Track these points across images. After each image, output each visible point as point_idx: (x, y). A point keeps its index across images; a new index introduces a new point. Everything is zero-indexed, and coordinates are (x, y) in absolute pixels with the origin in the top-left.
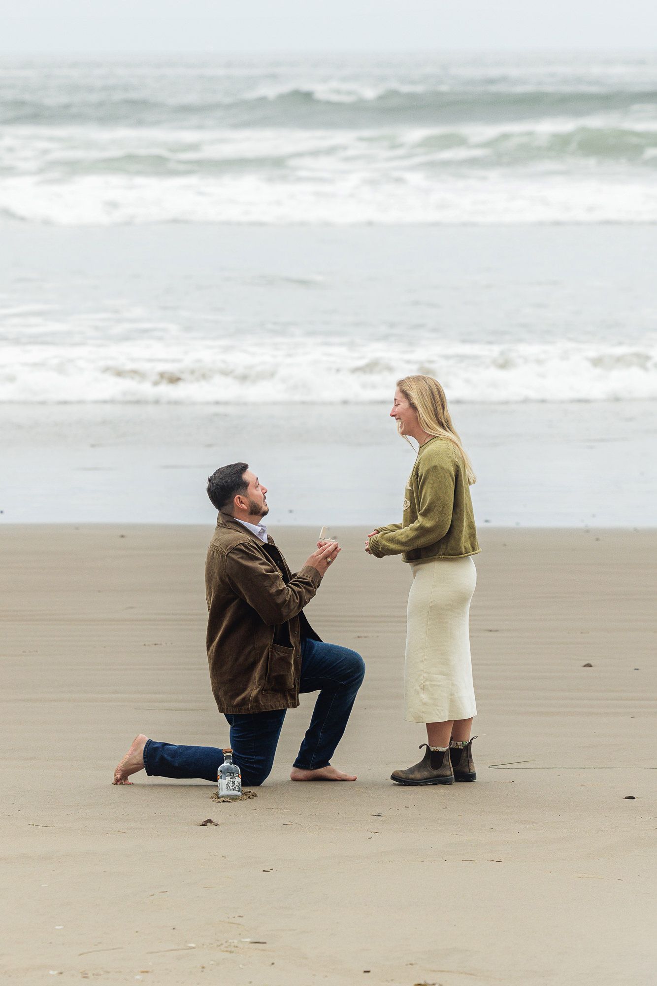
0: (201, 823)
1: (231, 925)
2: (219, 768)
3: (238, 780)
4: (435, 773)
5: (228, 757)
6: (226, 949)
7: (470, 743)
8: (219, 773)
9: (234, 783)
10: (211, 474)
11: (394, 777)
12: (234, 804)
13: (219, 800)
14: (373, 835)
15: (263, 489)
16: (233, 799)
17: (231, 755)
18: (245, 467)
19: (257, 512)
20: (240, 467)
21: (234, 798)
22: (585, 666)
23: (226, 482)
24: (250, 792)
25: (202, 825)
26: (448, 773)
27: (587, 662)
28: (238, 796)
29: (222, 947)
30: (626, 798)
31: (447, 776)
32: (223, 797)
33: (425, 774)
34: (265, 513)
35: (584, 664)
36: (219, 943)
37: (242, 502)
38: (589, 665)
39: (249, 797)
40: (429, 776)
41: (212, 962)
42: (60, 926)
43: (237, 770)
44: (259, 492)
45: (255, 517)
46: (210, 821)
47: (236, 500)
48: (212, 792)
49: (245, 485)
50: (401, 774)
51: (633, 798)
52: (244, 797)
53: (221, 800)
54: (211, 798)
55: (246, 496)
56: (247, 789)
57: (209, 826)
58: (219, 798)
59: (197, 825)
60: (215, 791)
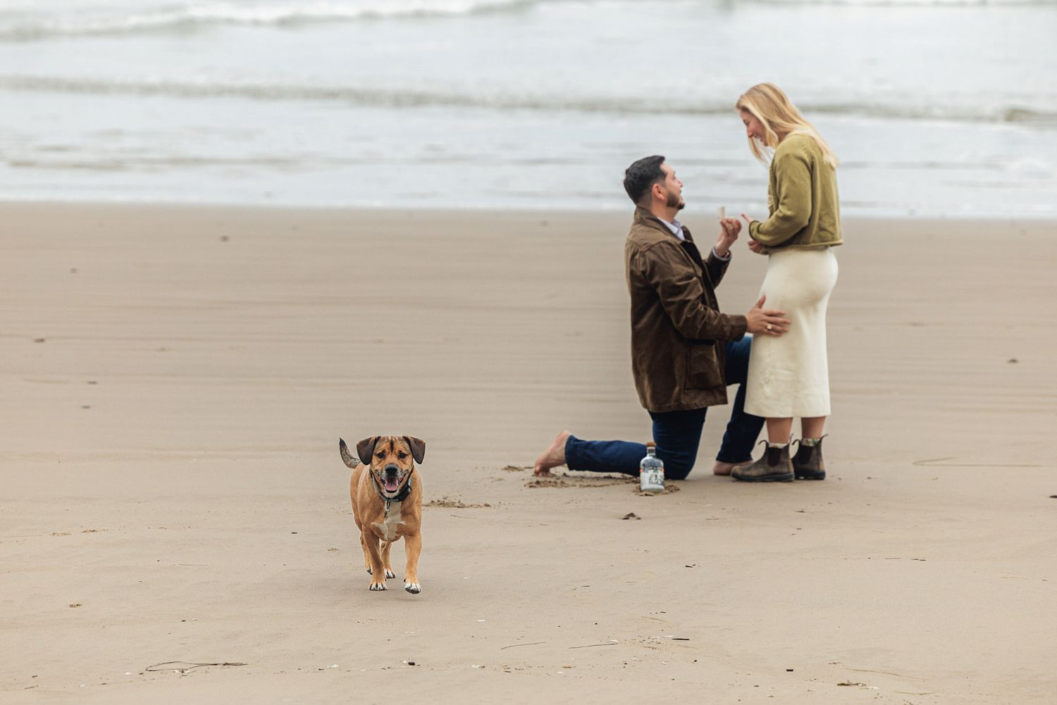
0: (624, 517)
1: (654, 620)
2: (643, 461)
3: (661, 473)
4: (772, 470)
5: (651, 451)
6: (648, 645)
7: (820, 441)
8: (642, 467)
9: (656, 476)
10: (628, 166)
12: (656, 498)
13: (641, 494)
14: (796, 531)
15: (679, 183)
16: (655, 493)
17: (653, 448)
18: (661, 159)
19: (674, 204)
20: (657, 159)
21: (657, 492)
22: (1008, 362)
23: (645, 171)
24: (672, 486)
25: (625, 519)
26: (785, 470)
27: (1011, 358)
28: (661, 490)
29: (645, 643)
30: (1051, 497)
31: (783, 473)
33: (761, 471)
34: (681, 207)
36: (641, 640)
37: (659, 192)
38: (1014, 361)
39: (671, 491)
40: (765, 473)
41: (634, 658)
42: (482, 619)
43: (659, 464)
44: (676, 184)
45: (672, 209)
46: (632, 515)
47: (654, 189)
48: (633, 486)
49: (663, 175)
52: (667, 491)
53: (644, 493)
54: (634, 491)
55: (664, 186)
56: (669, 483)
57: (632, 519)
58: (641, 491)
59: (619, 518)
60: (637, 485)
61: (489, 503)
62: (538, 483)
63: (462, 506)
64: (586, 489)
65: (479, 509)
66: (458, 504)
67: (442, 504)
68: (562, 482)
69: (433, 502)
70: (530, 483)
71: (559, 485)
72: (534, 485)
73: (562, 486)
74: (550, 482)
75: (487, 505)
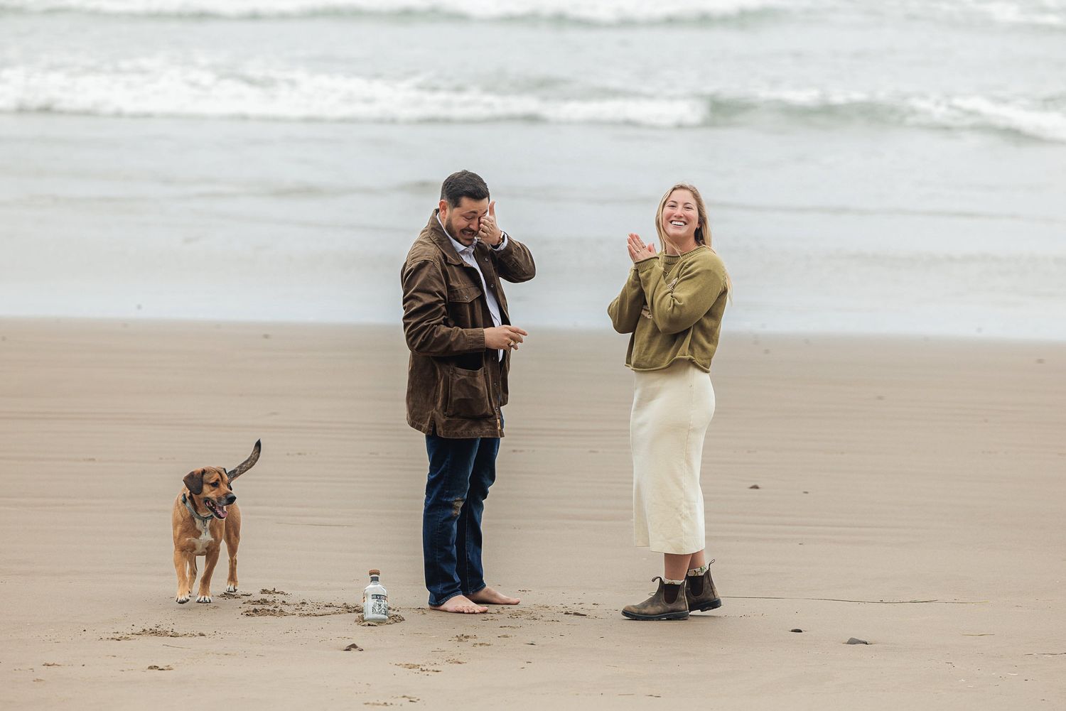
0: (345, 648)
4: (670, 607)
11: (625, 613)
12: (379, 629)
13: (364, 624)
14: (526, 665)
16: (378, 623)
21: (380, 622)
22: (752, 488)
24: (397, 616)
25: (346, 650)
26: (683, 607)
27: (753, 484)
30: (792, 631)
31: (682, 611)
32: (368, 620)
33: (659, 608)
35: (751, 486)
38: (756, 487)
39: (396, 621)
40: (663, 611)
46: (354, 646)
48: (356, 615)
50: (633, 609)
51: (800, 631)
52: (391, 621)
53: (366, 623)
54: (356, 621)
56: (393, 613)
57: (354, 652)
58: (364, 621)
59: (341, 649)
60: (360, 614)
61: (204, 633)
62: (255, 611)
63: (175, 635)
64: (306, 618)
65: (193, 639)
66: (171, 633)
67: (154, 633)
68: (281, 611)
69: (144, 630)
70: (248, 611)
71: (277, 614)
72: (251, 613)
73: (281, 615)
74: (268, 610)
75: (202, 635)
